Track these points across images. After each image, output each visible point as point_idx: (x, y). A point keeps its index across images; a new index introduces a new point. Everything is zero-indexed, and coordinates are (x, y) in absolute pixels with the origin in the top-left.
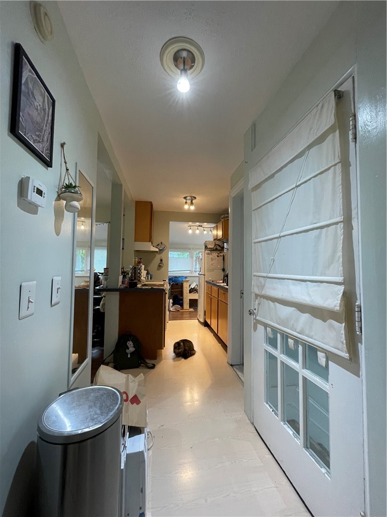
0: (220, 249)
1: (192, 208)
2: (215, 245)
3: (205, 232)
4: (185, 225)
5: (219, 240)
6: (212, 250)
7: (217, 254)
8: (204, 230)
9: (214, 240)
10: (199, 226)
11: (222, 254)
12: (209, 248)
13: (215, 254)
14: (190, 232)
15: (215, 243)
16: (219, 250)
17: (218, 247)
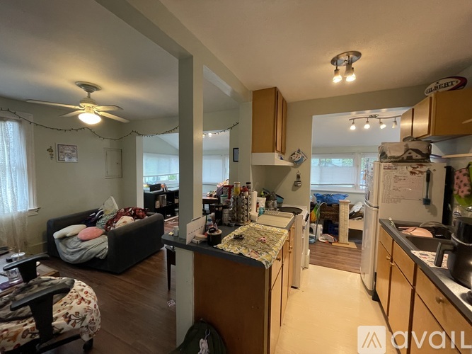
0: (419, 157)
1: (351, 78)
2: (407, 150)
3: (383, 126)
4: (344, 118)
5: (418, 139)
6: (398, 161)
7: (410, 169)
8: (381, 123)
9: (404, 140)
10: (371, 117)
11: (424, 169)
12: (391, 157)
13: (405, 169)
14: (353, 128)
15: (407, 145)
16: (416, 161)
17: (414, 155)
